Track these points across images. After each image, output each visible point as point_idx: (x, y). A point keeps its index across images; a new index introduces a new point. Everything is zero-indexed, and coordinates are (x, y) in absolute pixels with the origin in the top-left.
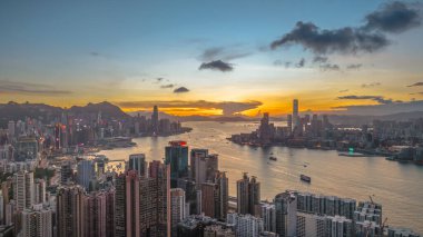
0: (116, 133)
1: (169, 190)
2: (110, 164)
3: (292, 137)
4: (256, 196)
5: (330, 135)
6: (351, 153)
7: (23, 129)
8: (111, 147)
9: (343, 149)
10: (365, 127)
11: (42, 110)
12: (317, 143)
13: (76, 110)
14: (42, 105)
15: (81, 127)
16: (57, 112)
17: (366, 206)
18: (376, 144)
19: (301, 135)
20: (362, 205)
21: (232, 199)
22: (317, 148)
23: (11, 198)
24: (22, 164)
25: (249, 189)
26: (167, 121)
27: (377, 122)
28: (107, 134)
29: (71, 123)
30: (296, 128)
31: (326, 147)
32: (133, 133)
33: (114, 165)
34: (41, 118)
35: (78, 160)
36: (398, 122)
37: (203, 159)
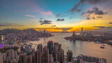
0: (35, 37)
1: (49, 55)
2: (33, 45)
3: (81, 38)
4: (72, 56)
5: (92, 37)
6: (98, 42)
7: (11, 36)
8: (33, 40)
9: (95, 41)
10: (101, 35)
11: (16, 31)
12: (88, 40)
13: (24, 31)
14: (16, 29)
15: (26, 35)
16: (19, 31)
17: (102, 59)
18: (105, 40)
19: (84, 37)
20: (101, 59)
21: (65, 56)
22: (88, 41)
23: (8, 56)
24: (11, 45)
25: (70, 54)
26: (48, 33)
27: (105, 33)
28: (32, 37)
29: (23, 34)
30: (82, 35)
31: (91, 41)
32: (39, 37)
33: (34, 45)
34: (15, 33)
35: (25, 44)
36: (110, 33)
37: (57, 45)
